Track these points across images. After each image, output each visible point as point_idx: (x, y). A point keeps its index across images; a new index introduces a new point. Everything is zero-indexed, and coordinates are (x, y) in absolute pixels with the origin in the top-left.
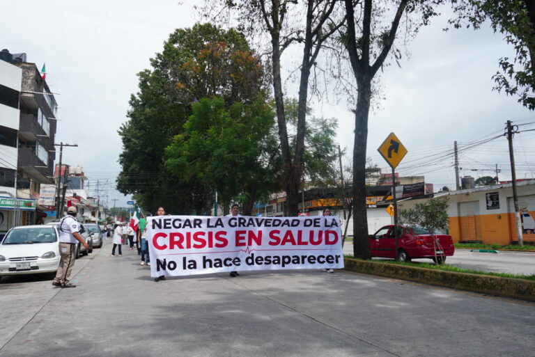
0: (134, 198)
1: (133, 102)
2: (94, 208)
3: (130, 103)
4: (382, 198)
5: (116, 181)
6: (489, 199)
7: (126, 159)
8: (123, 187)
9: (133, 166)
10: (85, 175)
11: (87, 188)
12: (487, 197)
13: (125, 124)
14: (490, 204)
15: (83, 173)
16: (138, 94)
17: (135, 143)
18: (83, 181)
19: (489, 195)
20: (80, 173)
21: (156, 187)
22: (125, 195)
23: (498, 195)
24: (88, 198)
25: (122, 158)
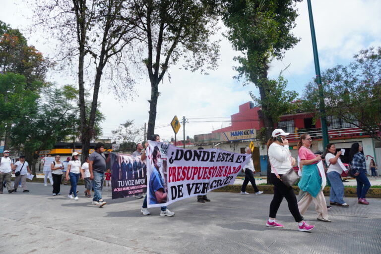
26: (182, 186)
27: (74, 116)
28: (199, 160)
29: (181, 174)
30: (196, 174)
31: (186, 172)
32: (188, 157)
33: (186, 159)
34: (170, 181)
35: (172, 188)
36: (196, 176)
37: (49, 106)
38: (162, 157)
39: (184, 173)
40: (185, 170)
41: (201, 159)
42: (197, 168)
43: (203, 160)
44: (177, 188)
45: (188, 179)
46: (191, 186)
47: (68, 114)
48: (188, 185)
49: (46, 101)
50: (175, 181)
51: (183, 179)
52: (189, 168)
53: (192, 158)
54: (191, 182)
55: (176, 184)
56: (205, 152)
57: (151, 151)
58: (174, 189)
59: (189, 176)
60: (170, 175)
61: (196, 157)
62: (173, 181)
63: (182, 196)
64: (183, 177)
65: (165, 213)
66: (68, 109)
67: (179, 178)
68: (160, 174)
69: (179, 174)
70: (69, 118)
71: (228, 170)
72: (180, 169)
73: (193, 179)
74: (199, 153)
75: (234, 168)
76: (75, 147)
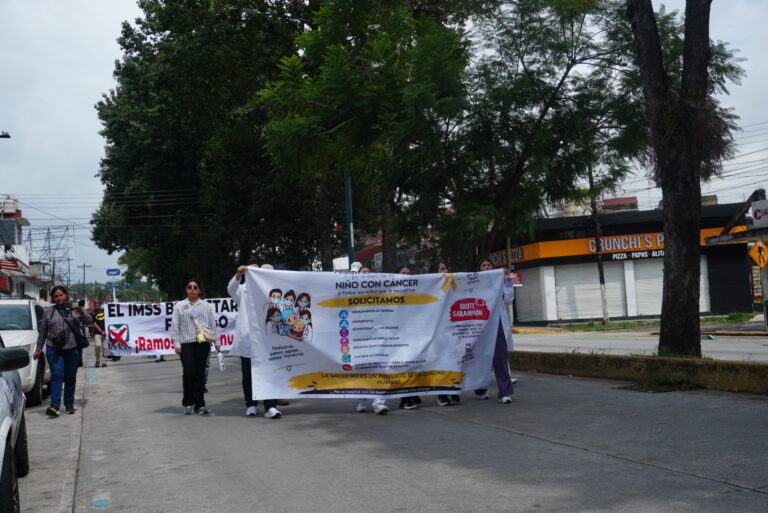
0: (122, 261)
1: (128, 41)
2: (45, 284)
3: (121, 42)
4: (721, 230)
5: (92, 222)
7: (116, 170)
8: (106, 234)
9: (135, 183)
10: (23, 216)
11: (28, 243)
13: (109, 95)
15: (18, 212)
16: (139, 21)
17: (138, 131)
18: (20, 229)
20: (13, 211)
21: (175, 232)
22: (110, 253)
24: (31, 263)
25: (106, 168)
27: (600, 84)
37: (500, 64)
47: (573, 82)
49: (489, 46)
66: (574, 62)
70: (581, 100)
76: (601, 231)
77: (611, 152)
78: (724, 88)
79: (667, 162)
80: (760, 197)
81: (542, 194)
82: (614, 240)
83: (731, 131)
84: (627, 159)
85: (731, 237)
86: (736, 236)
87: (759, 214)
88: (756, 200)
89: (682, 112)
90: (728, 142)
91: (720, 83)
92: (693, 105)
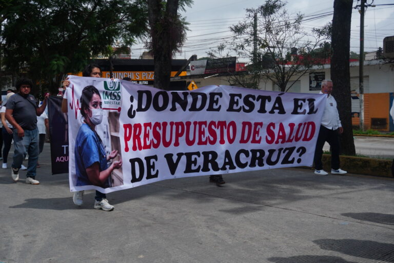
4: (175, 73)
6: (313, 79)
12: (310, 77)
14: (314, 84)
19: (313, 75)
23: (324, 75)
26: (155, 157)
28: (184, 110)
29: (151, 136)
30: (181, 135)
31: (161, 132)
32: (161, 104)
33: (158, 109)
34: (127, 149)
35: (132, 161)
36: (182, 140)
38: (104, 106)
39: (156, 135)
40: (158, 128)
41: (189, 107)
42: (181, 123)
43: (193, 108)
44: (145, 162)
45: (167, 144)
46: (175, 158)
48: (169, 157)
50: (140, 149)
51: (156, 146)
52: (165, 124)
53: (170, 106)
54: (172, 150)
55: (143, 154)
56: (195, 95)
57: (77, 95)
58: (137, 164)
59: (168, 140)
60: (127, 139)
61: (177, 105)
62: (134, 149)
63: (156, 176)
64: (155, 142)
65: (100, 205)
67: (148, 143)
68: (98, 137)
69: (146, 136)
71: (276, 131)
72: (148, 128)
73: (177, 144)
74: (182, 97)
75: (292, 125)
76: (113, 68)
77: (127, 33)
78: (183, 9)
79: (158, 47)
80: (194, 59)
81: (90, 51)
82: (120, 74)
83: (186, 30)
84: (135, 37)
85: (179, 78)
86: (182, 77)
87: (193, 68)
88: (193, 60)
89: (166, 24)
90: (184, 34)
91: (181, 6)
92: (171, 20)
